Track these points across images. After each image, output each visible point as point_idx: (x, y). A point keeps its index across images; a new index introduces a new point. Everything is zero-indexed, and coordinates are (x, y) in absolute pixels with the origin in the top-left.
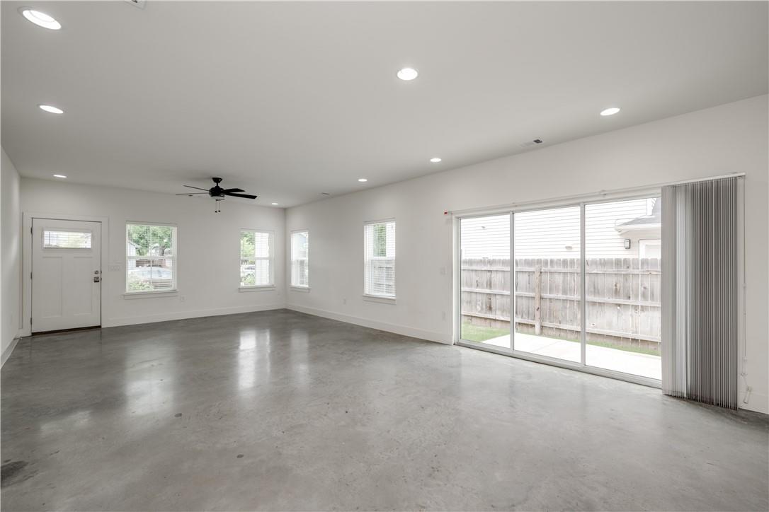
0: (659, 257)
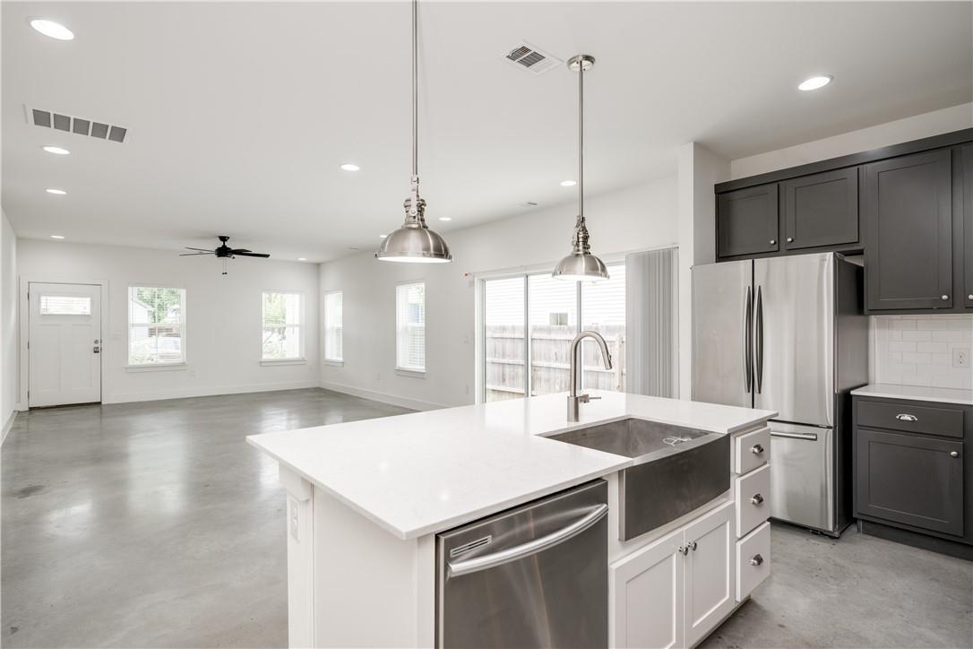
0: (624, 324)
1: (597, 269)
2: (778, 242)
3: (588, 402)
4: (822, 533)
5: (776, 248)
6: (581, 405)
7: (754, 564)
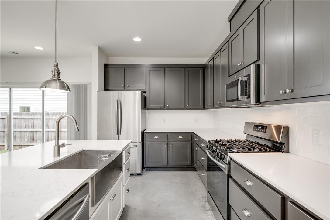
1: (65, 87)
2: (124, 86)
3: (65, 147)
4: (137, 174)
5: (123, 88)
6: (61, 149)
7: (127, 192)
